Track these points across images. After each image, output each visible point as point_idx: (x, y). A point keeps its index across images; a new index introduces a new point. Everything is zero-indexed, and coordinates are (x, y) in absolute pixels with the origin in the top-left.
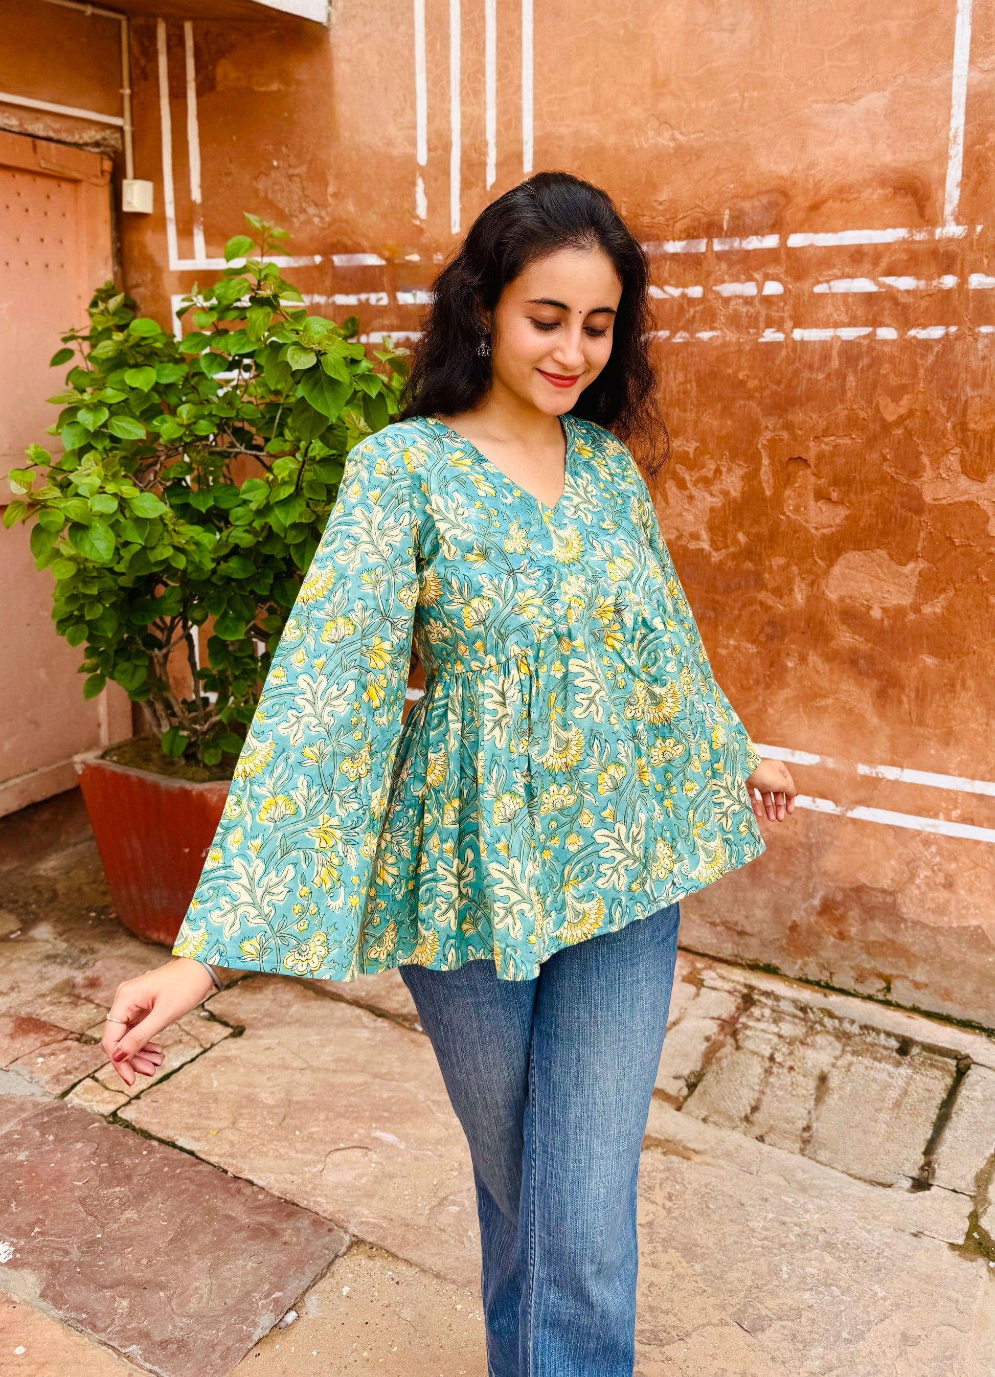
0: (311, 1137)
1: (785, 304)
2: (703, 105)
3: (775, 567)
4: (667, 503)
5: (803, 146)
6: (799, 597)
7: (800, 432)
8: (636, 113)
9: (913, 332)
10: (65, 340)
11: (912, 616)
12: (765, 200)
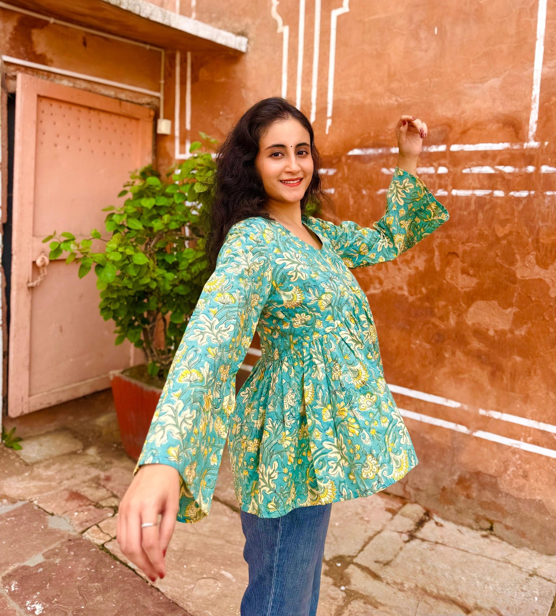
0: (191, 570)
1: (449, 178)
2: (411, 85)
3: (440, 306)
4: (387, 271)
5: (459, 104)
6: (452, 321)
7: (454, 240)
8: (380, 89)
9: (512, 193)
10: (125, 186)
11: (509, 335)
12: (440, 129)
